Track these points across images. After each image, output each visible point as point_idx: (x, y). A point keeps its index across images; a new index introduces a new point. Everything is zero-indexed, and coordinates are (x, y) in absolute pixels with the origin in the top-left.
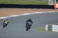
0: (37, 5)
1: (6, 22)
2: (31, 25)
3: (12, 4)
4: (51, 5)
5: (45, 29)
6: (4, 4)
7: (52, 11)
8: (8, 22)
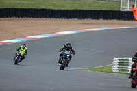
0: (92, 11)
1: (22, 52)
2: (70, 57)
3: (34, 7)
4: (126, 10)
5: (111, 67)
6: (15, 7)
7: (127, 25)
8: (26, 51)
